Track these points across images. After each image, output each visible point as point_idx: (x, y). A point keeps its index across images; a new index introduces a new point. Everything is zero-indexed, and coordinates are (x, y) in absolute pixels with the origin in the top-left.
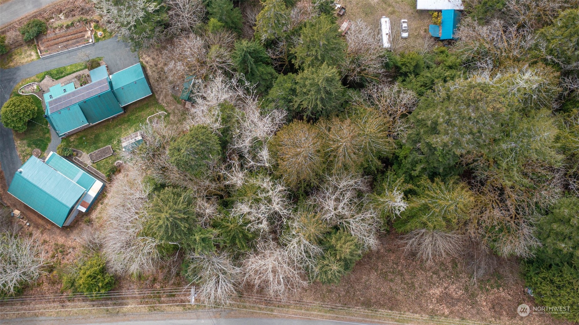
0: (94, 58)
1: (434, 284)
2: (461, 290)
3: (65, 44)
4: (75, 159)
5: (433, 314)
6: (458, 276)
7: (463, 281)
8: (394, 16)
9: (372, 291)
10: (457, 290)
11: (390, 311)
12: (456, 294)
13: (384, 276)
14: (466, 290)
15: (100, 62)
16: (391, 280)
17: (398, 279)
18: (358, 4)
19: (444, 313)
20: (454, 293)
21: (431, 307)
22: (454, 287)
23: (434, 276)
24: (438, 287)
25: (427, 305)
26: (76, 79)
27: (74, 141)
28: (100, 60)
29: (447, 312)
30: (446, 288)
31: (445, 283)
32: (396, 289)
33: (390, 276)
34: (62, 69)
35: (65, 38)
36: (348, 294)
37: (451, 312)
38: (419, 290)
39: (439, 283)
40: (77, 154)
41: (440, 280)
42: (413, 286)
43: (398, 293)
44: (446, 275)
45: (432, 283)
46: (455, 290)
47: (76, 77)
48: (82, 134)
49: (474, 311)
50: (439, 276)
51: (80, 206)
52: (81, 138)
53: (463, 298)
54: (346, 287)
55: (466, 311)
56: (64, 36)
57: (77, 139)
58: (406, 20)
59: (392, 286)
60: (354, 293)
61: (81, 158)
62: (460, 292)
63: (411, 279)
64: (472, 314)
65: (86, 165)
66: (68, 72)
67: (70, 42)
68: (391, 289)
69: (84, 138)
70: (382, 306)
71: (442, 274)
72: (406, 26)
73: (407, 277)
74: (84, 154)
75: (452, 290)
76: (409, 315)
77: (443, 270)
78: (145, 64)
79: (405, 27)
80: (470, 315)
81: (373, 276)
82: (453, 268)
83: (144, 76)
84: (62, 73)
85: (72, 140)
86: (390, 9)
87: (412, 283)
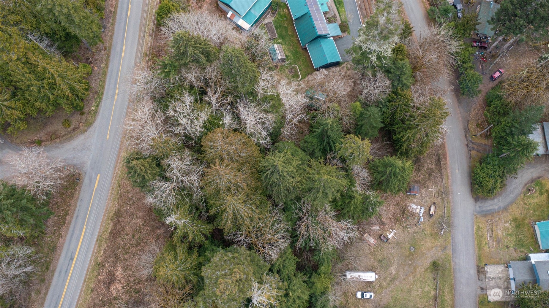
0: (350, 28)
1: (124, 272)
2: (116, 293)
3: (363, 7)
4: (269, 12)
5: (100, 265)
6: (128, 292)
7: (123, 297)
8: (377, 287)
9: (128, 219)
10: (117, 290)
11: (109, 231)
12: (114, 289)
13: (138, 230)
14: (116, 298)
15: (346, 33)
16: (134, 236)
17: (134, 241)
18: (391, 254)
19: (99, 275)
20: (114, 287)
21: (106, 265)
22: (120, 288)
23: (131, 273)
24: (122, 274)
25: (109, 262)
26: (333, 14)
27: (284, 12)
28: (348, 33)
29: (100, 278)
30: (119, 280)
31: (124, 281)
32: (126, 239)
33: (137, 236)
34: (342, 5)
35: (368, 7)
36: (128, 200)
37: (99, 281)
38: (122, 258)
39: (124, 276)
40: (273, 13)
41: (127, 277)
42: (126, 254)
43: (123, 239)
44: (131, 283)
45: (126, 269)
46: (117, 288)
47: (335, 14)
48: (289, 17)
49: (97, 301)
50: (130, 276)
51: (232, 13)
52: (285, 17)
53: (109, 294)
54: (134, 199)
55: (98, 294)
56: (369, 7)
57: (285, 14)
58: (372, 298)
59: (129, 236)
60: (129, 204)
61: (270, 16)
62: (114, 293)
63: (132, 252)
64: (95, 299)
65: (264, 19)
66: (339, 9)
67: (364, 11)
68: (127, 235)
69: (285, 19)
70: (115, 226)
71: (131, 279)
72: (367, 297)
73: (134, 249)
74: (273, 18)
75: (118, 286)
76: (104, 246)
77: (134, 281)
78: (342, 66)
79: (366, 295)
80: (94, 297)
81: (140, 222)
82: (135, 289)
83: (329, 62)
84: (339, 4)
85: (284, 10)
86: (384, 284)
87: (128, 253)
